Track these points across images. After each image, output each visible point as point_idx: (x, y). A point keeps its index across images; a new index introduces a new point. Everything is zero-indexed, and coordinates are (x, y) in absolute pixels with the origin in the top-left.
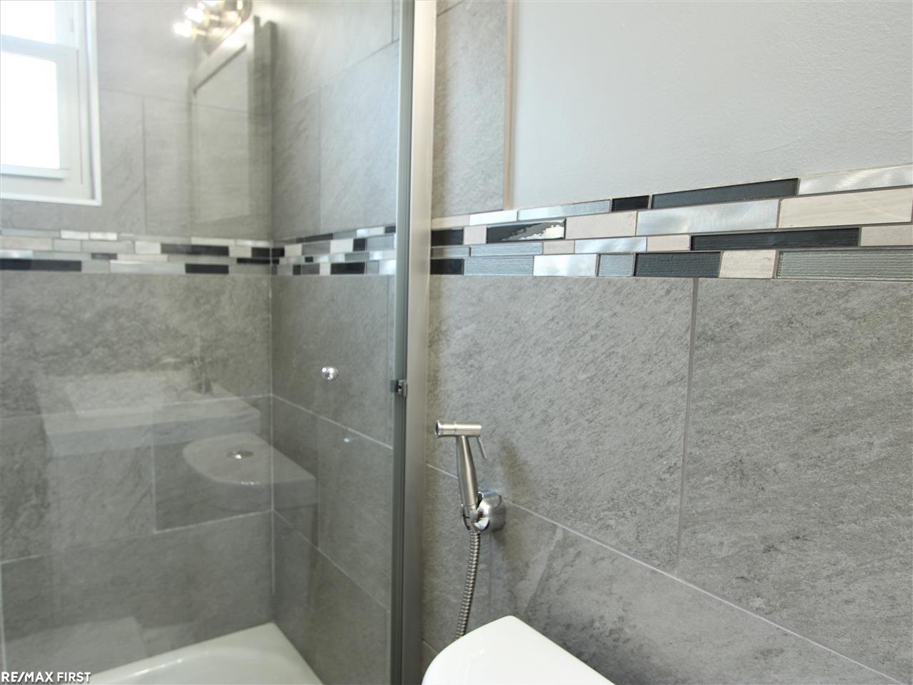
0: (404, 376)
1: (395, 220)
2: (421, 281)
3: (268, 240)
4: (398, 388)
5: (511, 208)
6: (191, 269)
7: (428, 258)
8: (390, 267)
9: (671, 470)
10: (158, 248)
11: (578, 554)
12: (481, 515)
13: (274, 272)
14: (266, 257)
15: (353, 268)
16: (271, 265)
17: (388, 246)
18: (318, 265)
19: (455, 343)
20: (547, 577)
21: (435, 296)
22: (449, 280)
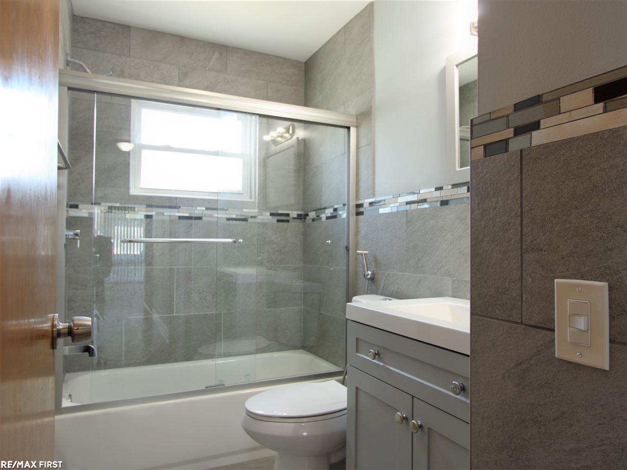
0: (349, 244)
1: (346, 202)
2: (353, 218)
3: (302, 211)
4: (347, 248)
5: (374, 197)
6: (278, 221)
7: (355, 212)
8: (344, 215)
9: (404, 251)
10: (269, 214)
11: (390, 277)
12: (368, 275)
13: (304, 222)
14: (302, 217)
15: (333, 217)
16: (303, 219)
17: (344, 210)
18: (321, 218)
19: (363, 233)
20: (384, 286)
21: (357, 222)
22: (361, 217)
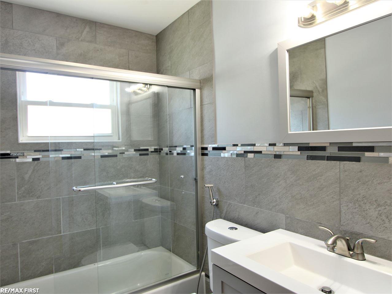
0: (197, 176)
1: (193, 144)
2: (199, 157)
3: (157, 146)
4: (196, 180)
5: (217, 144)
6: (140, 155)
7: (201, 153)
8: (193, 154)
9: (244, 188)
10: (133, 150)
11: (231, 206)
12: (214, 202)
13: (160, 154)
15: (183, 154)
16: (158, 152)
17: (192, 149)
18: (173, 153)
19: (207, 169)
20: (226, 212)
21: (202, 160)
22: (205, 157)
